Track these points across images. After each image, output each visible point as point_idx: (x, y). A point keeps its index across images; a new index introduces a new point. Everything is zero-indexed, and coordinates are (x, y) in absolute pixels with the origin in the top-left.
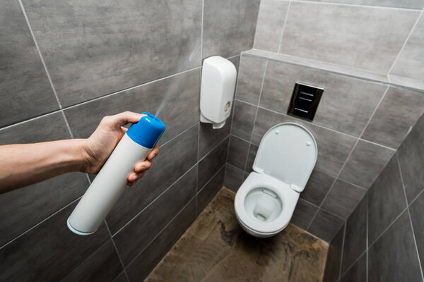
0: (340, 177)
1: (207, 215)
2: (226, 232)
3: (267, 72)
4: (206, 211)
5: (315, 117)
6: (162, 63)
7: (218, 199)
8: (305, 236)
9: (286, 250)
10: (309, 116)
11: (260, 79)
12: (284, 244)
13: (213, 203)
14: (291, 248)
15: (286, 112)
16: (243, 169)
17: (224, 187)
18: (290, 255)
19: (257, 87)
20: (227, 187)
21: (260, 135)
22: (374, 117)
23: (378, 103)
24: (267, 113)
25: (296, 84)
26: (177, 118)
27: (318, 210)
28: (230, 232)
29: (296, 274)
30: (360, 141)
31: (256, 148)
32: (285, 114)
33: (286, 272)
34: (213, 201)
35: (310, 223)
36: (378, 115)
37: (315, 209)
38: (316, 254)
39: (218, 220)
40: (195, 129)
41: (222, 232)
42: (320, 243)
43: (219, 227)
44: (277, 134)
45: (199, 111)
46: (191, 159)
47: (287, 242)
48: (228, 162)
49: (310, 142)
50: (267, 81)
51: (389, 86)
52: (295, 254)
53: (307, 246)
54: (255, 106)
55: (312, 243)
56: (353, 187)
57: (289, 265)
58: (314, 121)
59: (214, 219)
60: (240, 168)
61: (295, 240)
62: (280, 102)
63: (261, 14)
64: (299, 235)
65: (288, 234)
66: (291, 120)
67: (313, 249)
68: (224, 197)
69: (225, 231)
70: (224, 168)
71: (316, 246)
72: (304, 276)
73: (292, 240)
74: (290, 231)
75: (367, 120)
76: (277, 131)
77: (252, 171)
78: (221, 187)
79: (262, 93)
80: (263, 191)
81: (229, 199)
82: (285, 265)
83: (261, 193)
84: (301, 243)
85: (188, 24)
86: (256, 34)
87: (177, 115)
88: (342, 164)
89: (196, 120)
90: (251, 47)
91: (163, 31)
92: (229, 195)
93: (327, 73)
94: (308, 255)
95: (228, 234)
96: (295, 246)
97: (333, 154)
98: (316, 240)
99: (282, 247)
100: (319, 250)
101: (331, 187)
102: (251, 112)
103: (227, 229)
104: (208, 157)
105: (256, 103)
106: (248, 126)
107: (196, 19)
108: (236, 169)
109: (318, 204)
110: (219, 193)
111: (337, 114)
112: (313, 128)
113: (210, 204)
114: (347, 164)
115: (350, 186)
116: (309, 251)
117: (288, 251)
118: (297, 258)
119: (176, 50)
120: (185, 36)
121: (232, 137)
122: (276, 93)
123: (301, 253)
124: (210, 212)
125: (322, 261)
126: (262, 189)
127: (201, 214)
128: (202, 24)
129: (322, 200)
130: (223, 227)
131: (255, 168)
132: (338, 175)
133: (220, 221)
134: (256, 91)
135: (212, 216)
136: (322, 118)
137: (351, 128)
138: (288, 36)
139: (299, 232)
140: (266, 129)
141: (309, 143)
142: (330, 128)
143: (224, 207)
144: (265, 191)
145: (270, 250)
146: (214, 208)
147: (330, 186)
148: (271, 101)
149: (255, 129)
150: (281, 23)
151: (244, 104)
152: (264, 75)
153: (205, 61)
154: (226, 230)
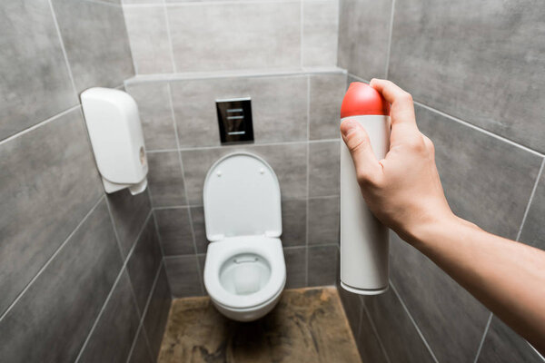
0: (310, 196)
1: (170, 352)
2: (212, 355)
3: (174, 99)
4: (164, 348)
5: (255, 136)
6: (23, 103)
7: (175, 321)
8: (308, 294)
9: (298, 324)
10: (248, 137)
11: (167, 111)
12: (291, 318)
13: (170, 329)
14: (301, 317)
15: (219, 142)
16: (193, 252)
17: (174, 300)
18: (305, 325)
19: (167, 123)
20: (179, 296)
21: (197, 189)
22: (311, 113)
23: (307, 97)
24: (195, 154)
25: (218, 104)
26: (72, 192)
27: (307, 251)
28: (218, 350)
29: (321, 341)
30: (310, 144)
31: (201, 211)
32: (218, 145)
33: (311, 347)
34: (167, 327)
35: (307, 274)
36: (313, 110)
37: (303, 251)
38: (328, 304)
39: (191, 348)
40: (103, 207)
41: (206, 360)
42: (327, 291)
43: (198, 354)
44: (219, 176)
45: (100, 175)
46: (113, 260)
47: (293, 314)
48: (166, 255)
49: (263, 168)
50: (177, 111)
51: (309, 75)
52: (308, 321)
53: (316, 304)
54: (175, 150)
55: (319, 296)
56: (328, 200)
57: (310, 336)
58: (256, 141)
59: (184, 351)
60: (188, 253)
61: (301, 305)
62: (206, 132)
63: (130, 28)
64: (302, 296)
65: (289, 305)
66: (229, 150)
67: (323, 303)
68: (182, 312)
69: (209, 355)
70: (163, 265)
71: (324, 297)
72: (331, 336)
73: (297, 308)
74: (290, 300)
75: (306, 118)
76: (219, 172)
77: (209, 242)
78: (171, 300)
79: (178, 130)
80: (235, 261)
81: (190, 310)
82: (305, 341)
83: (235, 265)
84: (308, 305)
85: (43, 41)
86: (134, 54)
87: (70, 187)
88: (305, 179)
89: (100, 191)
90: (133, 73)
91: (10, 52)
92: (188, 305)
93: (245, 79)
94: (322, 312)
95: (217, 355)
96: (304, 312)
97: (292, 171)
98: (321, 291)
99: (292, 323)
100: (330, 299)
101: (308, 212)
102: (172, 162)
103: (211, 349)
104: (136, 252)
105: (175, 146)
106: (176, 183)
107: (51, 34)
108: (182, 258)
109: (304, 243)
110: (171, 312)
111: (276, 123)
112: (258, 150)
113: (166, 335)
114: (311, 177)
115: (323, 200)
116: (320, 307)
117: (301, 322)
118: (314, 323)
119: (38, 82)
120: (43, 61)
121: (156, 211)
122: (196, 122)
123: (314, 315)
124: (173, 345)
125: (339, 308)
126: (234, 259)
127: (160, 356)
128: (61, 41)
129: (305, 236)
130: (204, 351)
131: (210, 237)
132: (307, 194)
133: (195, 348)
134: (168, 130)
135: (179, 350)
136: (263, 134)
137: (296, 134)
138: (180, 50)
139: (300, 294)
140: (202, 177)
141: (262, 170)
142: (275, 143)
143: (190, 326)
144: (238, 260)
145: (280, 336)
146: (176, 337)
147: (305, 211)
148: (194, 135)
149: (188, 184)
150: (163, 34)
151: (157, 154)
152: (171, 105)
153: (83, 96)
154: (210, 352)
